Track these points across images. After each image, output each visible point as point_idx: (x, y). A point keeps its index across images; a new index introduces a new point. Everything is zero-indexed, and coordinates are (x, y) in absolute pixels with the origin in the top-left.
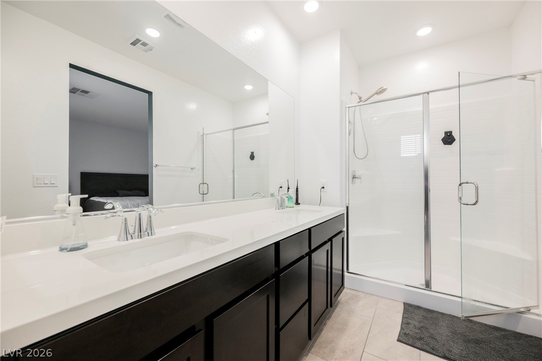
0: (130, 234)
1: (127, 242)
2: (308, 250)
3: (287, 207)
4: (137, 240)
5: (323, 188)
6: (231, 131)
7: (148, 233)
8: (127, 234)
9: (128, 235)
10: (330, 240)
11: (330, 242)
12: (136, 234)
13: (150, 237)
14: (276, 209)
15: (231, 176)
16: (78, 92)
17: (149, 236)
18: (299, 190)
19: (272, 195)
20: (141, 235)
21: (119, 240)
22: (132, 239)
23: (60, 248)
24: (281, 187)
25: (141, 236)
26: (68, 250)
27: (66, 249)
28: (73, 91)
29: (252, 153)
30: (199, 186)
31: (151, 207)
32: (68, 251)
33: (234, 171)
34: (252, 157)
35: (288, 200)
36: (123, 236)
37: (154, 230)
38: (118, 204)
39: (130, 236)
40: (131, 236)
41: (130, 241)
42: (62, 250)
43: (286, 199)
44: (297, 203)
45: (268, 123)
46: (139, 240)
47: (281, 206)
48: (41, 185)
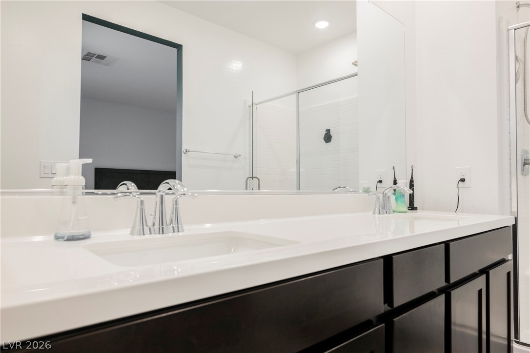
0: (147, 226)
1: (142, 237)
2: (443, 284)
3: (394, 212)
4: (157, 236)
5: (463, 180)
6: (295, 96)
7: (173, 227)
8: (142, 226)
9: (145, 227)
10: (485, 271)
11: (484, 276)
12: (157, 226)
13: (176, 234)
14: (374, 213)
15: (294, 169)
16: (94, 59)
17: (174, 232)
18: (415, 183)
19: (367, 191)
20: (163, 228)
21: (132, 233)
22: (151, 234)
23: (55, 236)
24: (380, 182)
25: (163, 231)
26: (66, 238)
27: (63, 238)
28: (87, 57)
29: (328, 131)
30: (247, 181)
31: (179, 184)
32: (65, 240)
33: (298, 162)
34: (328, 138)
35: (396, 199)
36: (138, 226)
37: (181, 224)
38: (134, 186)
39: (148, 228)
40: (150, 228)
41: (147, 236)
42: (57, 238)
43: (393, 198)
44: (412, 207)
45: (356, 75)
46: (161, 236)
47: (384, 208)
48: (48, 176)
